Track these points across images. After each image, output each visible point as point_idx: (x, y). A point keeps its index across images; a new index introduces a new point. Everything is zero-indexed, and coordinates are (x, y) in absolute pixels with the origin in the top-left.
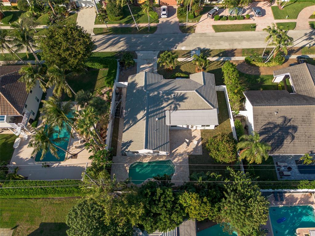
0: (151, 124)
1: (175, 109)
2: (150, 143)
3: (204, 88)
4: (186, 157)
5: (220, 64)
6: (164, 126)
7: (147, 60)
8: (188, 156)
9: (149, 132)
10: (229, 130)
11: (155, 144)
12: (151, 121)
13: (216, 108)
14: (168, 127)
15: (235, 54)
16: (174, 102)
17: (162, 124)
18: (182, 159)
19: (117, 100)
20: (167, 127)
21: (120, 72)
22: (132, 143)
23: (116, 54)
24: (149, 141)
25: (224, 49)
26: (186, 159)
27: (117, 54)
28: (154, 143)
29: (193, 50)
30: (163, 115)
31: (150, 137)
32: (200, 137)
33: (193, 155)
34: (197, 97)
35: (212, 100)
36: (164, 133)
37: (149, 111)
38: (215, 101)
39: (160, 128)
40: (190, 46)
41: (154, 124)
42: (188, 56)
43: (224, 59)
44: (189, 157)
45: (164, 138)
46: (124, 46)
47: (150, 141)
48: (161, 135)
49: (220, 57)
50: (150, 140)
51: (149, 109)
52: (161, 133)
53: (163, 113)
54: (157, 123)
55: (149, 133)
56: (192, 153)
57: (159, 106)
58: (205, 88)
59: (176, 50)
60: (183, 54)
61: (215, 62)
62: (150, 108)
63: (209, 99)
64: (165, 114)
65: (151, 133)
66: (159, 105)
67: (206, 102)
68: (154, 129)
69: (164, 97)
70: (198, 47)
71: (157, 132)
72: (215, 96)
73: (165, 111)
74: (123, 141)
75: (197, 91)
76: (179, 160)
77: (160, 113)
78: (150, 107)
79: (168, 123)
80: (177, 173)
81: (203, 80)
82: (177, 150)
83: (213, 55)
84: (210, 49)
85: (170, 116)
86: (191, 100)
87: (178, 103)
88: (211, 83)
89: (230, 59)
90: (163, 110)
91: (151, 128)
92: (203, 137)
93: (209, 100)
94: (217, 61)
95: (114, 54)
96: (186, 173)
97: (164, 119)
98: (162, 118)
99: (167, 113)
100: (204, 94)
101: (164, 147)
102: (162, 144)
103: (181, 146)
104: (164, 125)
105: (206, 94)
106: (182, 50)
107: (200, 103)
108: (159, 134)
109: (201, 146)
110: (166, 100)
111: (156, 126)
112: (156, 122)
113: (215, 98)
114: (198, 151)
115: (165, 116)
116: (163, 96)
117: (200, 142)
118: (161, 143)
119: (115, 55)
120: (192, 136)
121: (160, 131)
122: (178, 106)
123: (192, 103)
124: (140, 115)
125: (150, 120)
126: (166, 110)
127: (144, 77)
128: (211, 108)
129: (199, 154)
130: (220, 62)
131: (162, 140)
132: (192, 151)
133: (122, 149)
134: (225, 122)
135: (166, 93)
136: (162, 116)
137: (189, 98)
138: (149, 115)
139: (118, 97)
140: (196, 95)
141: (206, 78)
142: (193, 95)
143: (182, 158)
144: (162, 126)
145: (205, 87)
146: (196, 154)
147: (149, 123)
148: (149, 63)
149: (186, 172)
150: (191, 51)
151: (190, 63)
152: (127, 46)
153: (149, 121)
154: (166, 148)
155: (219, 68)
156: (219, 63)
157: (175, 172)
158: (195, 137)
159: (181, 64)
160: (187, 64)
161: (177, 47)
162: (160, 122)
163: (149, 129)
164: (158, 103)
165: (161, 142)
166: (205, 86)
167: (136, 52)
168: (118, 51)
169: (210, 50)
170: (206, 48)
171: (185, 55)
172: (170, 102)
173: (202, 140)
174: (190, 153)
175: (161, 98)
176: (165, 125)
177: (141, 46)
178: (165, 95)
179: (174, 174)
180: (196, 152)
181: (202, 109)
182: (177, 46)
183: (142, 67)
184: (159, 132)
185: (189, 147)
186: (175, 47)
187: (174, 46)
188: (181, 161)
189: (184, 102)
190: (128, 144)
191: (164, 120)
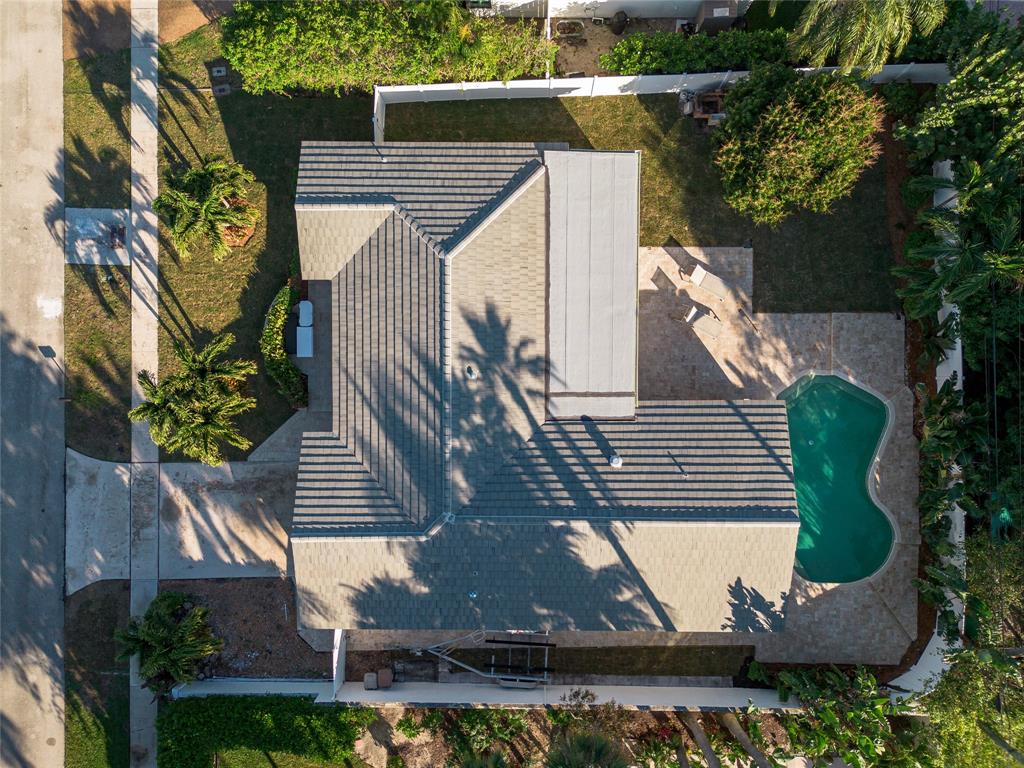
0: (652, 494)
1: (542, 366)
2: (758, 494)
3: (417, 206)
4: (764, 322)
5: (186, 103)
6: (646, 427)
7: (138, 525)
8: (761, 316)
9: (698, 504)
10: (628, 110)
11: (758, 469)
12: (630, 494)
13: (542, 156)
14: (648, 403)
15: (111, 8)
16: (507, 372)
17: (635, 436)
18: (774, 340)
19: (430, 671)
20: (648, 411)
21: (238, 674)
22: (746, 584)
23: (85, 712)
24: (752, 504)
25: (67, 64)
26: (774, 322)
27: (88, 701)
28: (754, 477)
29: (69, 251)
30: (582, 428)
31: (725, 494)
32: (660, 250)
33: (755, 292)
34: (480, 246)
35: (492, 167)
36: (685, 427)
37: (571, 503)
38: (494, 152)
39: (664, 444)
40: (29, 267)
41: (643, 477)
42: (113, 282)
43: (147, 76)
44: (765, 311)
45: (716, 427)
46: (17, 666)
47: (750, 494)
48: (704, 444)
49: (128, 101)
50: (741, 495)
51: (559, 507)
52: (694, 444)
53: (568, 428)
54: (634, 460)
55: (706, 504)
56: (743, 295)
57: (528, 453)
58: (413, 198)
59: (59, 350)
60: (99, 308)
61: (171, 128)
62: (552, 499)
63: (485, 183)
64: (572, 421)
65: (701, 494)
66: (521, 454)
67: (511, 201)
68: (675, 477)
69: (476, 429)
70: (38, 217)
71: (690, 460)
72: (462, 152)
73: (554, 419)
74: (724, 627)
75: (448, 246)
76: (777, 356)
77: (574, 448)
78: (546, 503)
79: (627, 407)
80: (846, 368)
81: (362, 208)
82: (728, 363)
83: (112, 139)
84: (64, 152)
85: (585, 395)
86: (497, 281)
87: (511, 353)
88: (375, 167)
89: (148, 38)
90: (545, 429)
91: (675, 494)
92: (664, 238)
93: (494, 183)
94: (161, 115)
95: (89, 720)
96: (845, 325)
97: (601, 428)
98: (597, 436)
99: (565, 408)
100: (456, 206)
101: (763, 427)
102: (751, 435)
103: (710, 345)
104: (639, 428)
105: (461, 198)
106: (67, 314)
107: (516, 235)
108: (700, 452)
109: (708, 249)
110: (493, 415)
111: (655, 469)
112: (631, 469)
113: (470, 152)
114: (737, 269)
115: (585, 419)
116: (475, 433)
117: (687, 254)
118: (749, 444)
119: (96, 712)
120: (655, 288)
121: (680, 444)
122: (529, 353)
123: (514, 275)
124: (593, 551)
125: (627, 498)
126: (547, 411)
127: (331, 540)
128: (543, 179)
129: (749, 260)
130: (172, 103)
131: (730, 435)
132: (736, 296)
133: (766, 626)
134: (579, 121)
135: (457, 416)
136: (588, 436)
137: (489, 293)
138: (598, 507)
139: (411, 667)
140: (470, 253)
141: (340, 189)
142: (470, 268)
143: (770, 342)
144: (651, 436)
145: (406, 198)
146: (750, 276)
147: (643, 503)
148: (170, 512)
149: (842, 328)
150: (72, 266)
151: (173, 275)
152: (21, 649)
153: (635, 503)
154: (767, 419)
155: (217, 114)
156: (179, 109)
157: (841, 376)
158: (659, 276)
159: (183, 323)
160: (182, 292)
161: (41, 340)
162: (625, 444)
163: (682, 503)
164: (508, 459)
165: (742, 443)
166: (398, 198)
167: (72, 589)
168: (60, 702)
169: (72, 149)
170: (55, 173)
171: (110, 296)
172: (505, 397)
173: (679, 245)
174: (744, 303)
175: (482, 440)
176: (641, 419)
177: (24, 562)
178: (468, 419)
179: (851, 379)
180: (742, 277)
181: (543, 225)
182: (30, 345)
183: (194, 550)
184: (685, 452)
185: (715, 307)
186: (36, 357)
187: (28, 361)
188: (782, 345)
189: (509, 322)
190: (743, 599)
191: (608, 428)
